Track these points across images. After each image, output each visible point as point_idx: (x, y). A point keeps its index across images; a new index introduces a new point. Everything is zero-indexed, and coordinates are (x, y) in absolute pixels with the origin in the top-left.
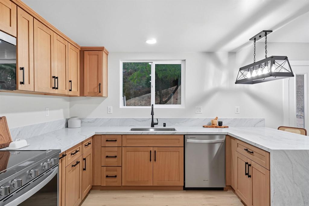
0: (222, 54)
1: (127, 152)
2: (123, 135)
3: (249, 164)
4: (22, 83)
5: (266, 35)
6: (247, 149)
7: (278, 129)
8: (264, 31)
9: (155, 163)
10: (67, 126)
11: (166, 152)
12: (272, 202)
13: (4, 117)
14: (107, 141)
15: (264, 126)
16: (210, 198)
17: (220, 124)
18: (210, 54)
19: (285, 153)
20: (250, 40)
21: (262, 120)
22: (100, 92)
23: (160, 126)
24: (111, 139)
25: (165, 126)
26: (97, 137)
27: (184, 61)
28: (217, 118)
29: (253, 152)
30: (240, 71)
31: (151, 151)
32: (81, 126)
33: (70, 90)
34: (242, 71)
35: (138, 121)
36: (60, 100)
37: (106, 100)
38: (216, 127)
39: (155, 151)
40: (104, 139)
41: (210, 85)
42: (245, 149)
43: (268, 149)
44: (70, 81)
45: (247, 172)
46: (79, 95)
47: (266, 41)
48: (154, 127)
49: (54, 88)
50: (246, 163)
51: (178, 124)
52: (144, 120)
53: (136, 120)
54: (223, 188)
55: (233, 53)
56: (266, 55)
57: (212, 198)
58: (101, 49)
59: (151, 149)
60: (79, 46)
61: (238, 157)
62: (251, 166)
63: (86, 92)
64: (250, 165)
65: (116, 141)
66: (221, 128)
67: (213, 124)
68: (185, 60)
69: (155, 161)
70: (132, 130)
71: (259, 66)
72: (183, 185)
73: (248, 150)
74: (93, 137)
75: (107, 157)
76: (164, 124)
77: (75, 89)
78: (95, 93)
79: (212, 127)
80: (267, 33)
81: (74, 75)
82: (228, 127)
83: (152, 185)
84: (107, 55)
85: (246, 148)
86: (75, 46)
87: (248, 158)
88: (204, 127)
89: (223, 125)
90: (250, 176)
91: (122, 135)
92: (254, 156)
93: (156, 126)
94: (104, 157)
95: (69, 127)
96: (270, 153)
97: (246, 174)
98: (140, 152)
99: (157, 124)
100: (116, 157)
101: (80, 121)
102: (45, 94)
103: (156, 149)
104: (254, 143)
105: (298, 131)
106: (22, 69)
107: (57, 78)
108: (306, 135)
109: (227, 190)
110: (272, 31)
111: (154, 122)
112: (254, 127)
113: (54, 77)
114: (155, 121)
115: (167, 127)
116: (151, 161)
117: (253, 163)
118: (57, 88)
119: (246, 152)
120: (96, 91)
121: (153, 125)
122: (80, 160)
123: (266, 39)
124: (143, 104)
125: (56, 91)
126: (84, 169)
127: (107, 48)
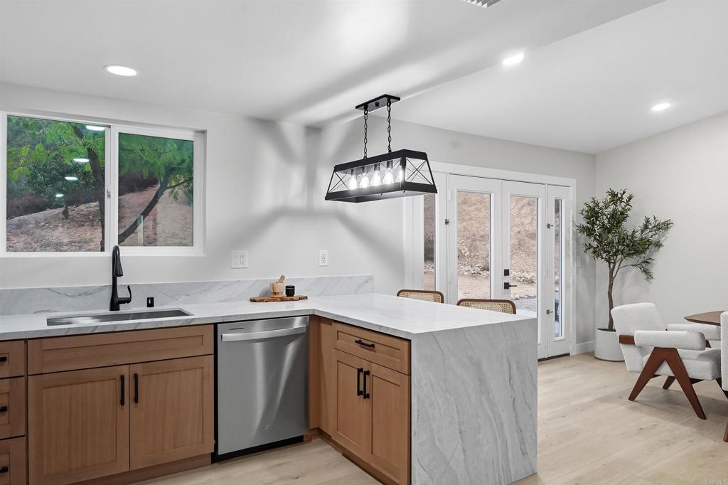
0: (291, 128)
1: (46, 390)
2: (29, 341)
3: (365, 370)
5: (389, 104)
6: (360, 341)
7: (398, 295)
8: (385, 96)
9: (136, 407)
11: (165, 375)
12: (415, 434)
15: (373, 292)
16: (279, 465)
17: (290, 291)
18: (267, 124)
19: (434, 338)
20: (357, 107)
21: (370, 279)
23: (138, 306)
25: (151, 304)
27: (202, 134)
28: (283, 277)
29: (373, 346)
30: (335, 171)
31: (122, 378)
34: (340, 174)
35: (65, 295)
38: (282, 300)
39: (136, 376)
41: (267, 199)
42: (356, 342)
43: (408, 333)
45: (362, 389)
47: (389, 116)
48: (119, 310)
50: (360, 370)
51: (186, 297)
53: (59, 293)
54: (303, 436)
55: (314, 130)
56: (389, 146)
57: (284, 464)
59: (125, 370)
61: (338, 361)
62: (371, 375)
64: (367, 373)
65: (4, 359)
66: (293, 300)
67: (275, 294)
68: (204, 132)
69: (136, 400)
70: (50, 322)
71: (376, 166)
72: (213, 451)
73: (363, 341)
76: (148, 299)
79: (274, 301)
80: (391, 100)
82: (306, 298)
85: (358, 339)
87: (363, 358)
88: (253, 301)
89: (297, 293)
90: (367, 396)
91: (26, 340)
92: (375, 352)
93: (124, 309)
96: (409, 341)
97: (359, 393)
98: (89, 385)
99: (128, 301)
100: (3, 409)
103: (138, 369)
104: (379, 326)
105: (430, 296)
108: (442, 302)
109: (310, 440)
110: (399, 99)
111: (119, 297)
112: (356, 293)
114: (122, 294)
115: (156, 308)
116: (122, 403)
117: (374, 369)
119: (357, 346)
121: (115, 304)
123: (389, 112)
124: (21, 245)
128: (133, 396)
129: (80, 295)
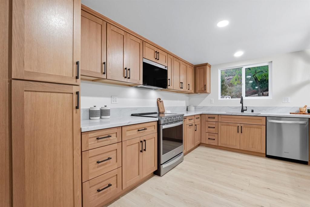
1: (222, 126)
2: (219, 115)
4: (169, 85)
9: (242, 134)
10: (187, 110)
11: (250, 128)
13: (162, 101)
14: (209, 118)
22: (205, 90)
23: (249, 112)
24: (211, 117)
26: (203, 115)
28: (306, 106)
31: (238, 126)
32: (195, 111)
33: (189, 89)
36: (183, 96)
37: (210, 95)
39: (242, 127)
40: (207, 116)
44: (189, 85)
46: (193, 92)
49: (181, 88)
51: (265, 110)
52: (236, 108)
53: (230, 108)
58: (206, 64)
59: (239, 125)
60: (193, 65)
63: (197, 91)
65: (214, 118)
66: (309, 114)
67: (301, 111)
68: (272, 62)
69: (242, 132)
72: (265, 153)
74: (201, 115)
75: (209, 127)
76: (252, 110)
77: (191, 89)
78: (202, 90)
79: (299, 114)
81: (191, 81)
83: (239, 149)
84: (210, 67)
86: (191, 65)
88: (291, 113)
93: (245, 112)
94: (207, 127)
95: (188, 110)
99: (246, 110)
100: (214, 128)
101: (194, 108)
102: (177, 92)
103: (242, 125)
106: (169, 79)
107: (182, 83)
111: (244, 109)
113: (181, 83)
115: (254, 113)
116: (238, 132)
118: (182, 88)
120: (203, 89)
121: (242, 111)
122: (194, 124)
125: (182, 90)
126: (196, 130)
127: (209, 63)
128: (241, 132)
129: (235, 108)
